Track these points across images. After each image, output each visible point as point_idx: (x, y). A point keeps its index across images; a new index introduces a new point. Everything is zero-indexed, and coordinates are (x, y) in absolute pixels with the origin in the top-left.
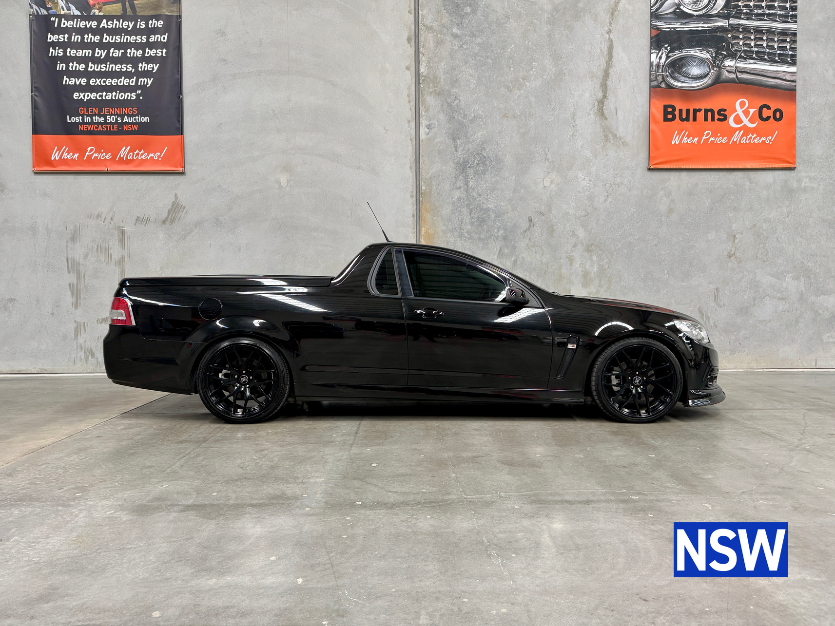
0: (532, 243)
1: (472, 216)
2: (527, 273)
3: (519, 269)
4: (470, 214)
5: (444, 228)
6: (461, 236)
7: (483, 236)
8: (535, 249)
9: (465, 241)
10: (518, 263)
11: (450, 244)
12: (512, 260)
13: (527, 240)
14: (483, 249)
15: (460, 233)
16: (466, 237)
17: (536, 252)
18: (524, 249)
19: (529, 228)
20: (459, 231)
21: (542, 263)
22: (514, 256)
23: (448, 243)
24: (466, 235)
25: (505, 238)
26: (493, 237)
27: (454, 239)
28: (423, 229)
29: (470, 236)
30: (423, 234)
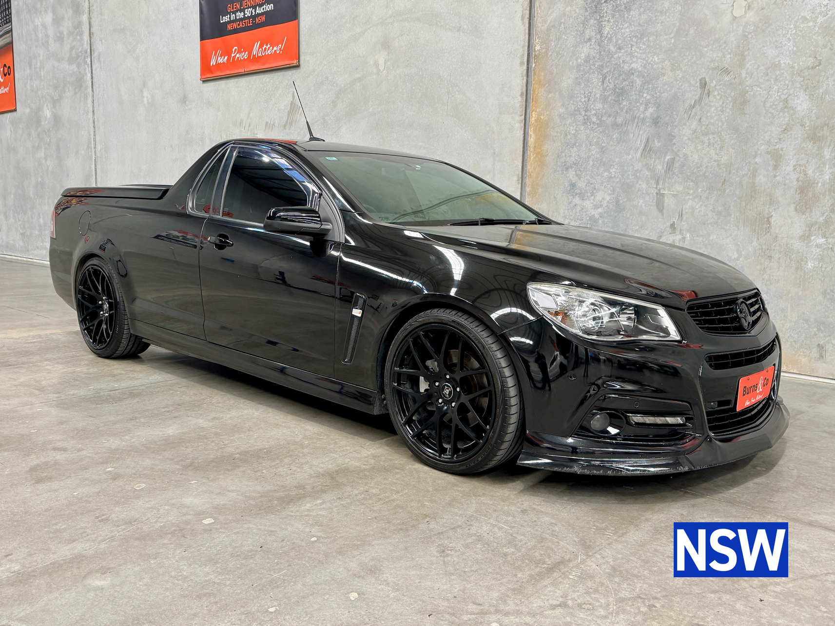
0: (703, 128)
1: (605, 85)
2: (691, 183)
3: (677, 175)
4: (603, 83)
5: (562, 110)
6: (586, 121)
7: (620, 120)
8: (709, 139)
9: (592, 130)
10: (677, 165)
11: (569, 137)
12: (666, 160)
13: (695, 123)
14: (618, 143)
15: (586, 117)
16: (594, 123)
17: (709, 144)
18: (689, 139)
19: (700, 99)
20: (583, 113)
21: (719, 165)
22: (669, 154)
23: (566, 135)
24: (594, 119)
25: (656, 122)
26: (636, 120)
27: (576, 127)
28: (534, 115)
29: (601, 120)
30: (533, 122)
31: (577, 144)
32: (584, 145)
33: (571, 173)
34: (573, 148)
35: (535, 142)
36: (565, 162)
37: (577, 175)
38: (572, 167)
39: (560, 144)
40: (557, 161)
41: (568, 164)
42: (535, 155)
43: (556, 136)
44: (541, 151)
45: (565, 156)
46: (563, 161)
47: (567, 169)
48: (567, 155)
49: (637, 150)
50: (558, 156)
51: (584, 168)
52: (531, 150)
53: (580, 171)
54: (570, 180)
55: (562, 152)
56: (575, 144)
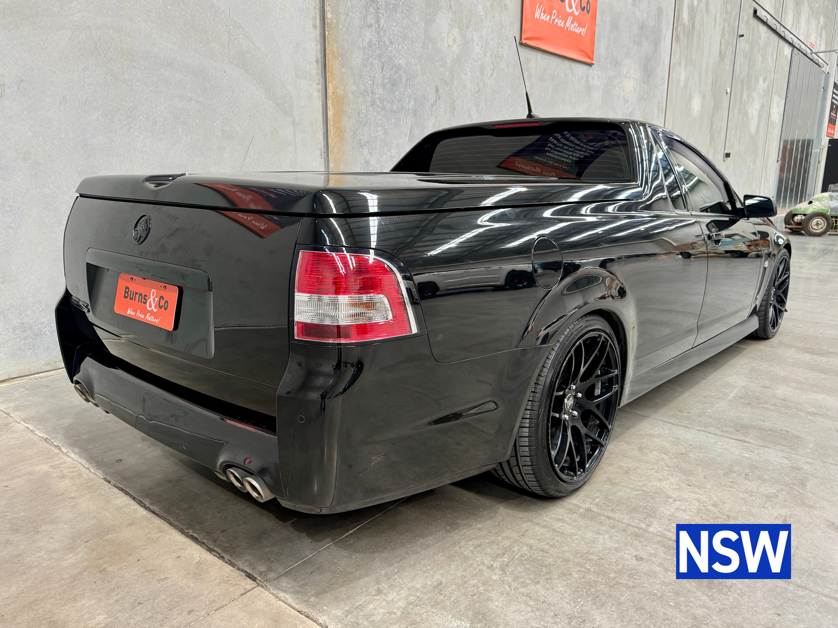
1: (384, 73)
4: (382, 71)
5: (354, 88)
6: (373, 103)
7: (395, 107)
9: (377, 112)
11: (361, 116)
14: (395, 128)
15: (372, 100)
16: (378, 106)
19: (436, 101)
20: (370, 95)
23: (359, 113)
24: (378, 103)
26: (404, 110)
27: (366, 107)
28: (331, 87)
29: (383, 105)
30: (330, 94)
31: (368, 124)
32: (373, 125)
33: (365, 151)
34: (365, 127)
35: (334, 116)
36: (360, 140)
37: (370, 153)
38: (365, 146)
39: (355, 122)
40: (354, 139)
41: (363, 142)
42: (334, 130)
43: (351, 113)
44: (340, 126)
45: (360, 133)
46: (359, 139)
47: (362, 146)
48: (361, 133)
49: (406, 135)
50: (354, 133)
51: (374, 147)
52: (331, 124)
53: (372, 150)
54: (365, 157)
55: (357, 130)
56: (366, 123)
